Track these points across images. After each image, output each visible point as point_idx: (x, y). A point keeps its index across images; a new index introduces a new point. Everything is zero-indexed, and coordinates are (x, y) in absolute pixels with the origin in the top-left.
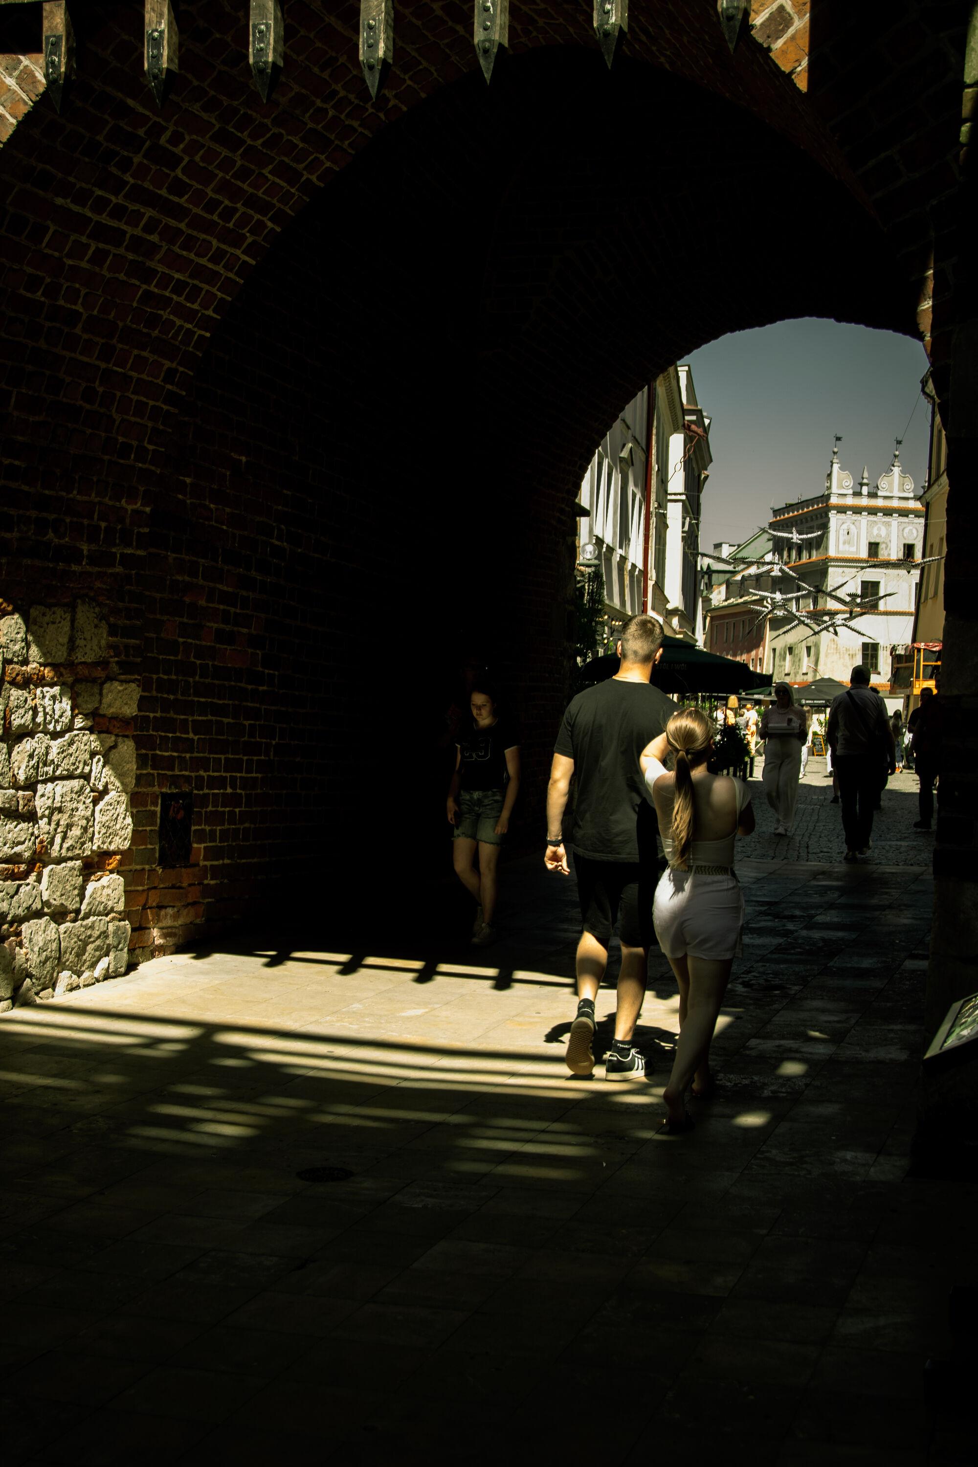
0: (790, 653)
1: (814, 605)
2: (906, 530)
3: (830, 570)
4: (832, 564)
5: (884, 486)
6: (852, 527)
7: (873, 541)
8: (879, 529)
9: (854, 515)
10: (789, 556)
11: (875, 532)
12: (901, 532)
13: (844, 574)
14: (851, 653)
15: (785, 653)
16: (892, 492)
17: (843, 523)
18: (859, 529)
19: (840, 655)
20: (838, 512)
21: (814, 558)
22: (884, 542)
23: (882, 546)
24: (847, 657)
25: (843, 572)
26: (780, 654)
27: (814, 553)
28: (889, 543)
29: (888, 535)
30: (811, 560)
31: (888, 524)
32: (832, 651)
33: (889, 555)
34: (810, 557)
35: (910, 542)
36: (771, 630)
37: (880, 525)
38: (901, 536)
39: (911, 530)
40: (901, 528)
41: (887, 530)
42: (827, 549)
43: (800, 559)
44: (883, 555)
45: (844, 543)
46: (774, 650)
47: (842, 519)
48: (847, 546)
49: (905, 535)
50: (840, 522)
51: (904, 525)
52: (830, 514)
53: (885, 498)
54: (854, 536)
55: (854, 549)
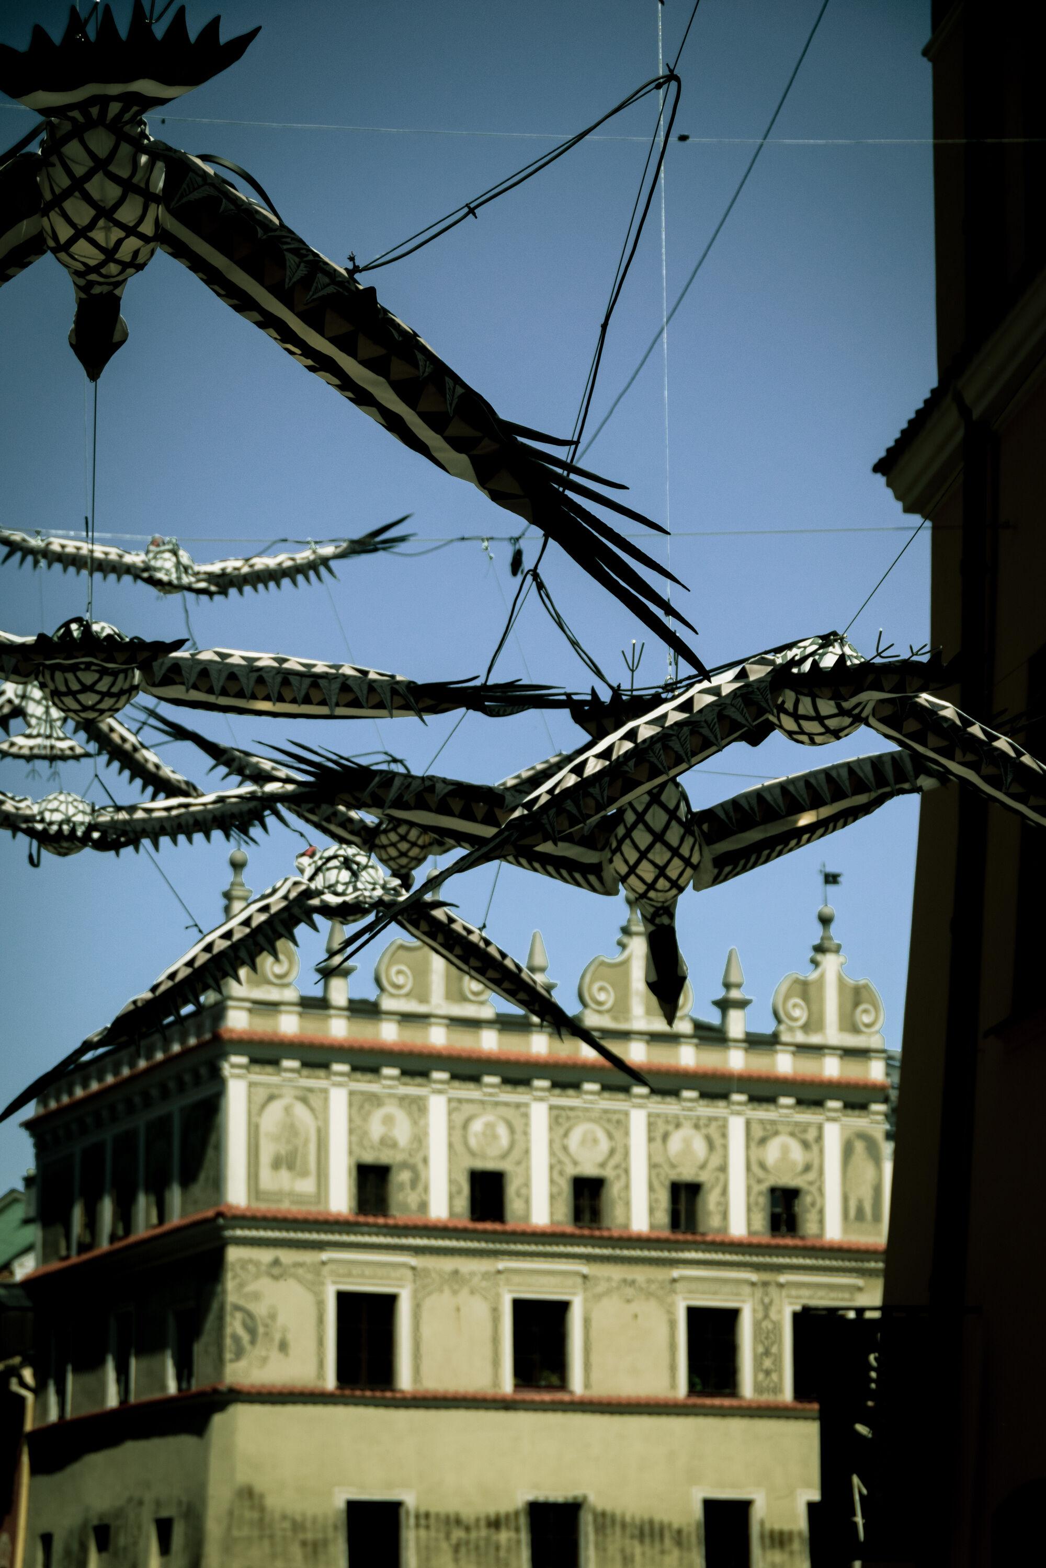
0: (102, 1547)
1: (179, 1378)
2: (477, 1126)
3: (233, 1254)
4: (239, 1233)
5: (400, 980)
6: (300, 1110)
7: (369, 1158)
8: (388, 1120)
9: (305, 1072)
10: (92, 1222)
11: (376, 1129)
12: (458, 1133)
13: (276, 1271)
14: (310, 1536)
15: (84, 1549)
16: (424, 998)
17: (271, 1098)
18: (322, 1116)
19: (273, 1545)
20: (254, 1061)
21: (176, 1219)
22: (405, 1165)
23: (401, 1177)
24: (296, 1551)
25: (276, 1262)
26: (68, 1552)
27: (175, 1196)
28: (420, 1166)
29: (420, 1140)
30: (167, 1226)
31: (417, 1107)
32: (245, 1532)
33: (423, 1206)
34: (162, 1219)
35: (490, 1165)
36: (34, 1471)
37: (391, 1108)
38: (459, 1148)
39: (490, 1126)
40: (459, 1118)
41: (415, 1123)
42: (217, 1183)
43: (128, 1231)
44: (405, 1207)
45: (276, 1164)
46: (47, 1540)
47: (268, 1085)
48: (284, 1174)
49: (473, 1142)
50: (261, 1094)
51: (468, 1109)
52: (227, 1070)
53: (407, 1018)
54: (306, 1142)
55: (307, 1186)
